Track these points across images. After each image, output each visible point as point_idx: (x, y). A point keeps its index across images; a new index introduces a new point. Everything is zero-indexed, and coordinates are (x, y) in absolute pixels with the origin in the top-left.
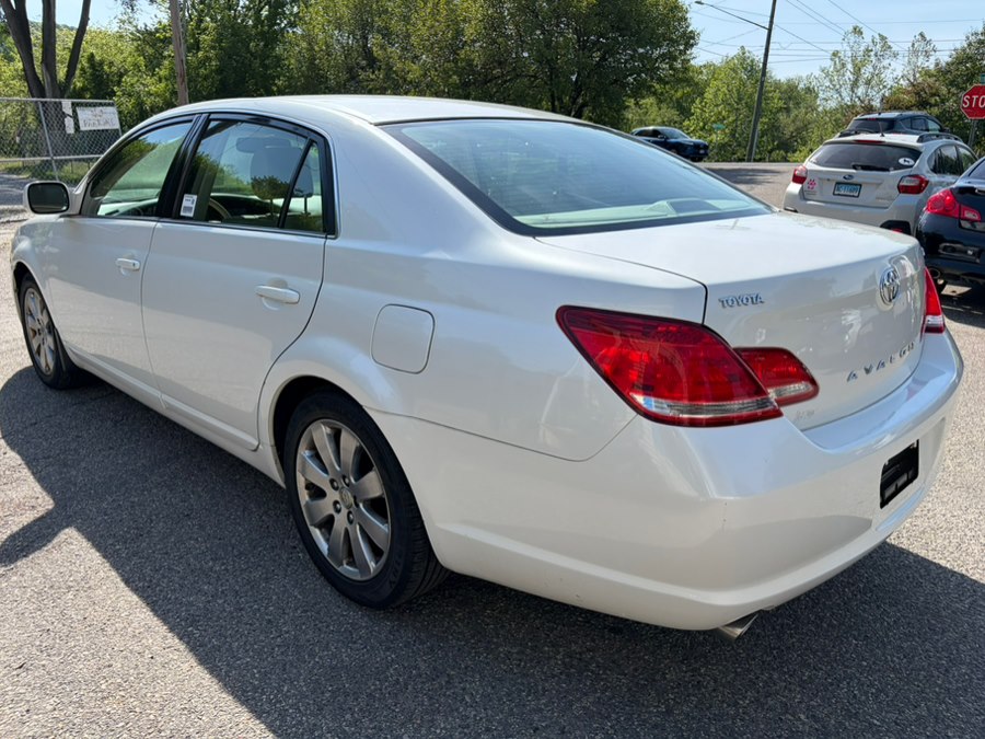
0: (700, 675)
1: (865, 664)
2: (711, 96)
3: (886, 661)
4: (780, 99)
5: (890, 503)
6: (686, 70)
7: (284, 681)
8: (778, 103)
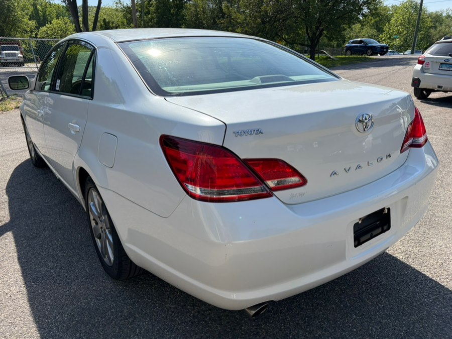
0: (260, 329)
1: (355, 330)
2: (394, 22)
3: (368, 329)
4: (431, 22)
5: (363, 245)
6: (376, 9)
7: (59, 314)
8: (429, 23)
